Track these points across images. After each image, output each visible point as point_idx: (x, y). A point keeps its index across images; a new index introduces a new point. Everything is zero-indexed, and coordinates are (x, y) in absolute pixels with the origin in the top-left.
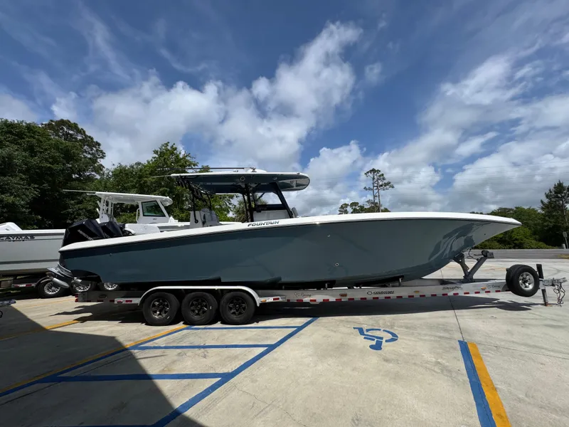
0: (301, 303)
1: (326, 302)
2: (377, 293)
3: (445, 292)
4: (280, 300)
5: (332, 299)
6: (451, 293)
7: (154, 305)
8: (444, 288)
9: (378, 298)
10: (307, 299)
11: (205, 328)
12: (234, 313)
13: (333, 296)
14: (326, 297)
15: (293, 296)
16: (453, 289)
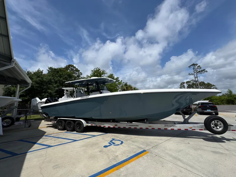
0: (100, 127)
1: (109, 127)
2: (131, 126)
3: (166, 127)
4: (93, 125)
5: (112, 127)
6: (169, 128)
7: (59, 124)
8: (165, 126)
9: (131, 128)
10: (102, 126)
11: (70, 133)
12: (78, 128)
13: (112, 125)
14: (109, 126)
15: (98, 124)
16: (171, 126)
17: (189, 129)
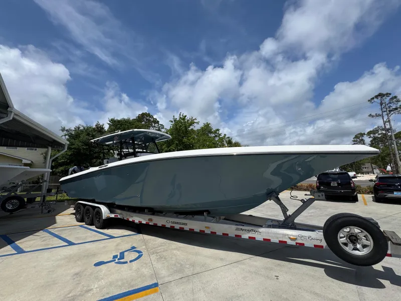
0: (128, 221)
1: (140, 223)
2: (173, 223)
3: (239, 233)
4: (119, 217)
5: (144, 222)
6: (246, 236)
8: (237, 229)
10: (131, 220)
12: (98, 221)
13: (144, 219)
14: (141, 220)
16: (249, 231)
17: (290, 242)
